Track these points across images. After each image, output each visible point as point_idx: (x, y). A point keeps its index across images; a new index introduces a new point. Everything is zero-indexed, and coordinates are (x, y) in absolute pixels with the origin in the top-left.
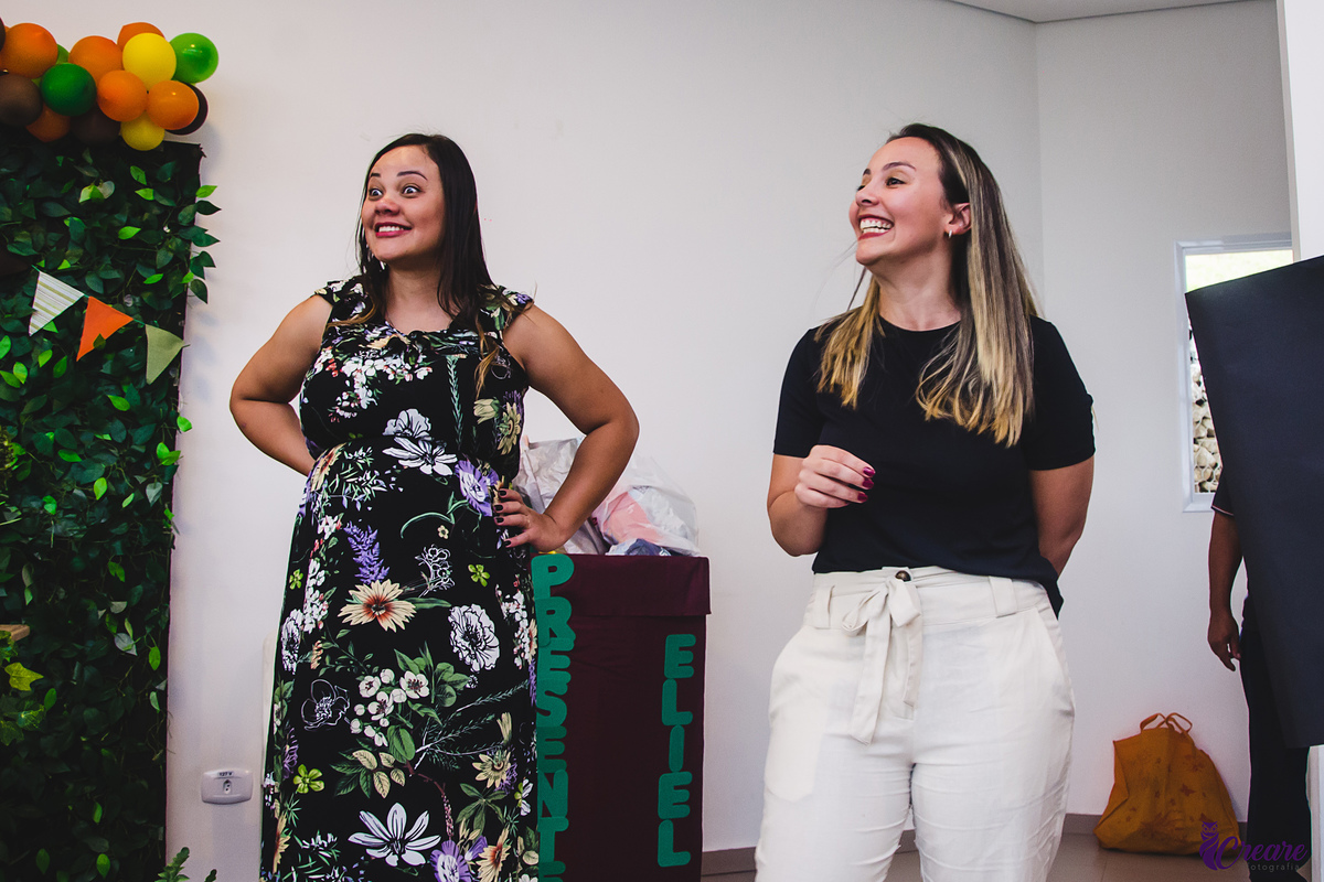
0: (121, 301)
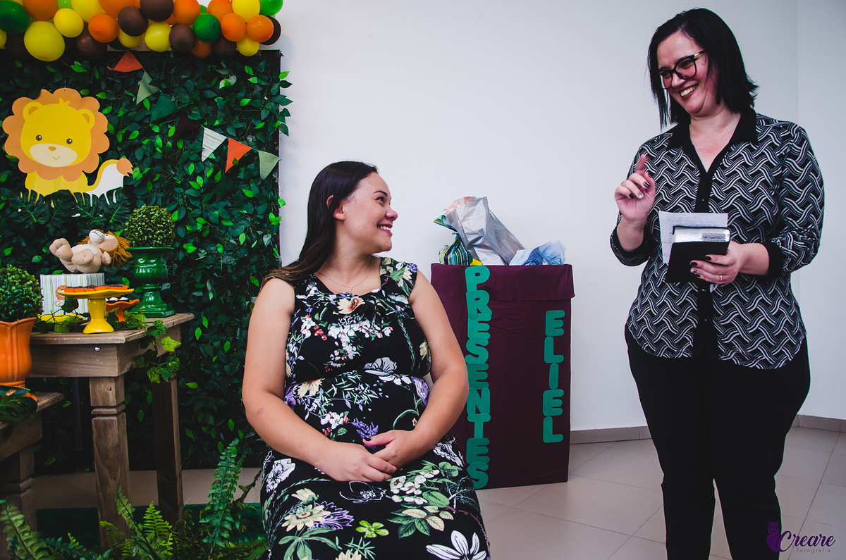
0: (246, 139)
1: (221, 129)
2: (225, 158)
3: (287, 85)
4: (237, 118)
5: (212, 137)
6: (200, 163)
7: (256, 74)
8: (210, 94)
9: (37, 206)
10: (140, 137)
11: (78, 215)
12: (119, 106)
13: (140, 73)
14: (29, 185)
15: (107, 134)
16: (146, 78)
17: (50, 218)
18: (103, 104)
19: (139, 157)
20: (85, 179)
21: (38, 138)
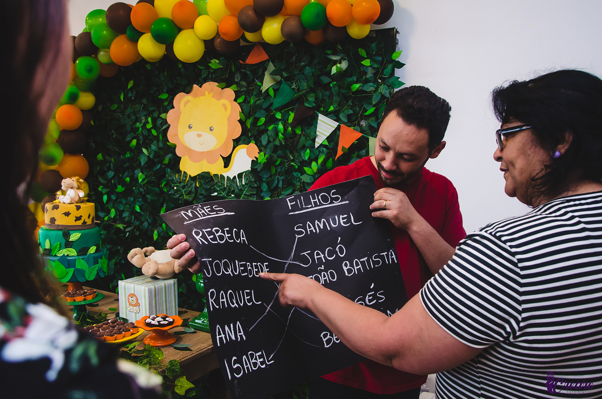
0: (359, 124)
1: (335, 116)
2: (337, 144)
3: (401, 65)
4: (350, 103)
5: (326, 123)
6: (313, 149)
7: (369, 56)
8: (325, 80)
9: (187, 185)
10: (267, 124)
11: (216, 194)
12: (250, 95)
13: (267, 63)
14: (183, 166)
15: (240, 121)
16: (271, 67)
17: (196, 195)
18: (238, 95)
19: (264, 142)
20: (222, 163)
21: (190, 127)
